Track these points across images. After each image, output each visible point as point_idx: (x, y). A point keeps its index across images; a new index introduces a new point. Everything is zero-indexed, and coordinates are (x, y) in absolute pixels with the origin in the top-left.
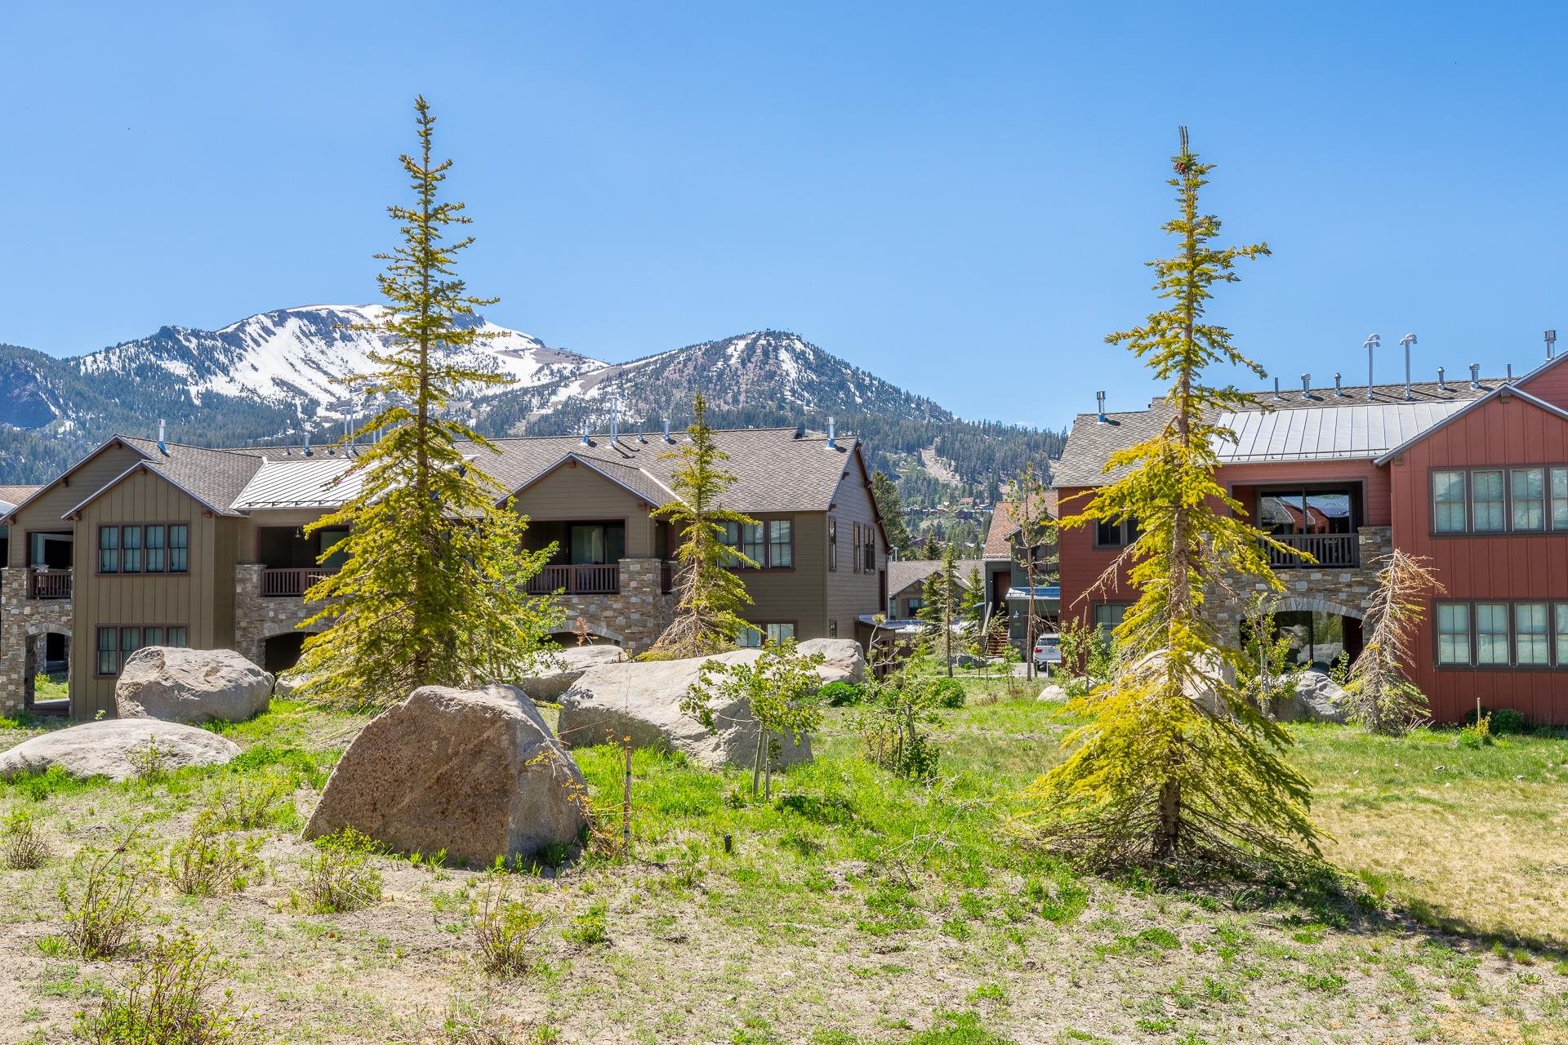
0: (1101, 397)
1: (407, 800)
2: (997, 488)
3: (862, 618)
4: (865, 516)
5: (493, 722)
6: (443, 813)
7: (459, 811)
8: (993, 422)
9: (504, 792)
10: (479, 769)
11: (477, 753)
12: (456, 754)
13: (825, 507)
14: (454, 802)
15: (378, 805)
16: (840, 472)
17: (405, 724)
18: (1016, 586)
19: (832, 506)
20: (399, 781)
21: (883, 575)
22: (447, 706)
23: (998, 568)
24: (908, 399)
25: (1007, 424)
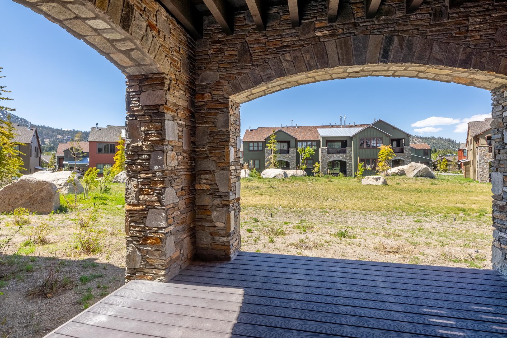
0: (97, 124)
1: (20, 202)
2: (43, 140)
3: (36, 167)
4: (37, 145)
5: (46, 184)
6: (32, 204)
7: (37, 203)
8: (42, 125)
9: (51, 198)
10: (42, 194)
11: (42, 191)
12: (35, 191)
13: (30, 142)
14: (35, 202)
15: (10, 204)
16: (33, 135)
17: (18, 186)
18: (65, 161)
19: (32, 142)
20: (17, 199)
21: (40, 158)
22: (31, 181)
23: (60, 157)
24: (18, 118)
25: (46, 126)
